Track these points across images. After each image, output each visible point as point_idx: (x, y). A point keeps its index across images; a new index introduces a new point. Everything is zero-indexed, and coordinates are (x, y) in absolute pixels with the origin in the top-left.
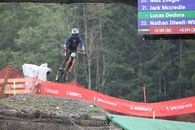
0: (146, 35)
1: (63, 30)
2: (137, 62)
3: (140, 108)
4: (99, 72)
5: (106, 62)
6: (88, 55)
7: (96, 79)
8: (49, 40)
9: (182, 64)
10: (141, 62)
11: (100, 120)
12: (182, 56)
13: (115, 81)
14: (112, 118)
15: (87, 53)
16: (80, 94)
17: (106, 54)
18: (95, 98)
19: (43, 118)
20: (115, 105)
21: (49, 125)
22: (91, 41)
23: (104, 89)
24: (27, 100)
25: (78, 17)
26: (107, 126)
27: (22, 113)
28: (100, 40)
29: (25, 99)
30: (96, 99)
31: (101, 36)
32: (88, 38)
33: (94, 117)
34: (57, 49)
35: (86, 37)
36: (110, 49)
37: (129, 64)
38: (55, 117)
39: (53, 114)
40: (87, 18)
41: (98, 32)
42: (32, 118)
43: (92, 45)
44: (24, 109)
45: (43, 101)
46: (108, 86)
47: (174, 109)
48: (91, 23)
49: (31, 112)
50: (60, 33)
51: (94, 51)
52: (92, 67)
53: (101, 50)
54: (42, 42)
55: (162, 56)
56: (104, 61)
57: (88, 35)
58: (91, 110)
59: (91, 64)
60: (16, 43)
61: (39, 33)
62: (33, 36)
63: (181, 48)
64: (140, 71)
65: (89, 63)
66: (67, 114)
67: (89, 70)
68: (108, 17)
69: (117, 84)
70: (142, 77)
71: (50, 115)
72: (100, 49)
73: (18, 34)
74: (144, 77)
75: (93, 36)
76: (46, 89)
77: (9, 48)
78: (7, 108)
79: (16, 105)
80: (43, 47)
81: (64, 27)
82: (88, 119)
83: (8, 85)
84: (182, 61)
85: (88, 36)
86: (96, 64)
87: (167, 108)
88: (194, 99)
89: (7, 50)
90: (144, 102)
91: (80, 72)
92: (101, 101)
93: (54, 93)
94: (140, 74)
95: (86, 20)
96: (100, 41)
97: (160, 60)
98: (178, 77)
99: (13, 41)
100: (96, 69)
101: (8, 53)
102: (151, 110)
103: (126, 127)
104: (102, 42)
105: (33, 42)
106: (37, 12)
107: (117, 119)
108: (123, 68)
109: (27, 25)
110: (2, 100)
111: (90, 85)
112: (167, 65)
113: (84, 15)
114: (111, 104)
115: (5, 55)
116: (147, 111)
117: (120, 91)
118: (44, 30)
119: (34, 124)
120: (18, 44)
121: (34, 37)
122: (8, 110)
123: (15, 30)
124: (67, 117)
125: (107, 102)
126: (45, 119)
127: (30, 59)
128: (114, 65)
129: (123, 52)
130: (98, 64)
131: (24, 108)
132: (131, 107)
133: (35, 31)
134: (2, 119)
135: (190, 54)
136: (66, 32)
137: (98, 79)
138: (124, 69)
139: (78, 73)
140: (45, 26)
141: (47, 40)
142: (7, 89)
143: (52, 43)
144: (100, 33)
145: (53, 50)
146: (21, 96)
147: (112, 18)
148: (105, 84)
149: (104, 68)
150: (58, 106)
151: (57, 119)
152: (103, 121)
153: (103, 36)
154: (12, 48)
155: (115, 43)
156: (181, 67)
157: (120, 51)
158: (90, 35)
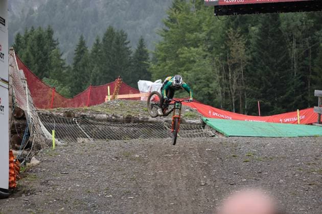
1: (212, 72)
2: (273, 97)
4: (242, 106)
5: (247, 98)
8: (200, 81)
10: (277, 97)
15: (232, 91)
17: (247, 91)
22: (235, 81)
25: (224, 62)
28: (242, 80)
31: (243, 77)
32: (232, 78)
34: (206, 88)
35: (230, 78)
36: (250, 87)
37: (266, 99)
40: (230, 63)
41: (240, 73)
43: (235, 85)
48: (234, 66)
50: (208, 75)
51: (237, 89)
52: (236, 102)
55: (293, 92)
57: (231, 76)
59: (235, 100)
61: (192, 76)
64: (276, 104)
65: (233, 99)
67: (234, 105)
68: (248, 61)
72: (242, 88)
75: (236, 76)
80: (195, 87)
81: (212, 70)
86: (240, 100)
90: (259, 116)
94: (275, 107)
100: (239, 105)
104: (243, 82)
106: (189, 59)
109: (183, 71)
113: (229, 60)
118: (195, 73)
129: (261, 89)
133: (189, 74)
136: (214, 74)
140: (196, 70)
141: (198, 81)
143: (202, 84)
144: (242, 74)
145: (203, 89)
147: (251, 61)
153: (245, 77)
155: (255, 82)
156: (309, 100)
157: (259, 88)
158: (233, 76)
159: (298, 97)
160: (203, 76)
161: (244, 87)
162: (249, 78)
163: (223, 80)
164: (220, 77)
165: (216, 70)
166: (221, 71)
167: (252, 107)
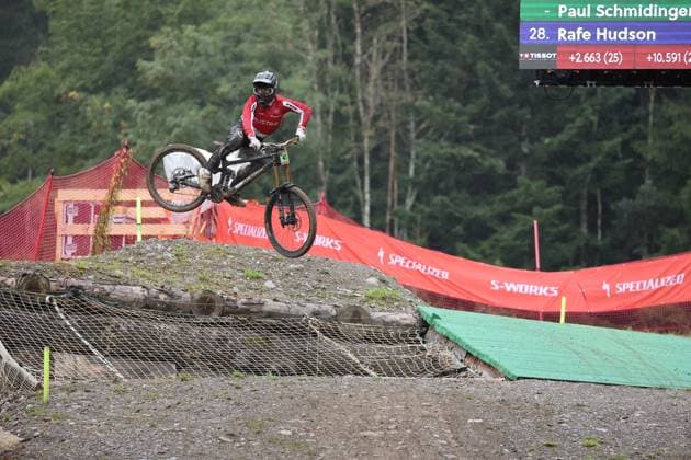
0: (545, 71)
1: (289, 35)
2: (515, 139)
3: (521, 287)
4: (398, 168)
5: (418, 137)
6: (362, 114)
7: (387, 190)
8: (244, 65)
9: (651, 149)
10: (527, 140)
11: (399, 325)
12: (654, 124)
13: (445, 198)
14: (436, 320)
15: (361, 109)
16: (336, 242)
17: (418, 111)
18: (381, 254)
19: (224, 313)
20: (445, 275)
21: (242, 337)
22: (375, 71)
23: (413, 220)
24: (175, 258)
26: (418, 342)
27: (162, 297)
28: (404, 68)
29: (170, 255)
30: (386, 258)
31: (405, 58)
32: (363, 62)
33: (381, 314)
35: (358, 61)
36: (431, 98)
37: (489, 145)
38: (260, 313)
39: (254, 304)
41: (395, 44)
42: (191, 313)
43: (376, 85)
44: (167, 287)
45: (225, 263)
46: (422, 212)
47: (627, 290)
48: (373, 16)
49: (188, 295)
50: (276, 45)
51: (381, 105)
52: (376, 153)
53: (404, 101)
54: (222, 72)
55: (592, 123)
56: (413, 135)
57: (364, 53)
58: (370, 293)
59: (374, 145)
60: (142, 72)
61: (214, 43)
62: (195, 53)
63: (652, 98)
64: (523, 168)
65: (366, 141)
66: (298, 304)
67: (367, 162)
69: (452, 205)
70: (528, 187)
71: (245, 306)
72: (401, 98)
73: (149, 45)
74: (535, 186)
75: (380, 56)
76: (233, 224)
77: (120, 89)
78: (118, 280)
79: (143, 272)
80: (225, 87)
81: (290, 27)
82: (359, 321)
83: (120, 207)
84: (655, 139)
85: (365, 56)
86: (389, 143)
87: (606, 287)
88: (688, 261)
89: (117, 93)
90: (535, 269)
91: (338, 166)
92: (401, 264)
93: (259, 236)
94: (522, 179)
95: (359, 6)
96: (401, 71)
97: (586, 133)
98: (643, 187)
99: (133, 66)
100: (388, 160)
101: (119, 103)
102: (556, 293)
103: (476, 348)
104: (406, 76)
105: (195, 71)
107: (450, 321)
108: (470, 158)
109: (176, 20)
110: (100, 256)
111: (367, 209)
112: (606, 149)
114: (432, 273)
115: (110, 110)
116: (544, 295)
117: (459, 229)
118: (230, 34)
119: (196, 330)
120: (150, 75)
121: (199, 55)
122: (118, 287)
123: (140, 32)
124: (298, 311)
125: (419, 267)
126: (231, 317)
127: (183, 124)
128: (445, 148)
129: (472, 108)
130: (393, 143)
131: (168, 283)
132: (493, 282)
133: (202, 38)
134: (101, 312)
135: (679, 117)
136: (298, 42)
137: (393, 190)
138: (475, 159)
139: (332, 170)
140: (233, 23)
141: (233, 66)
142: (115, 220)
144: (401, 49)
146: (159, 246)
148: (413, 206)
149: (413, 156)
150: (270, 278)
151: (266, 317)
152: (407, 326)
153: (411, 58)
154: (131, 90)
155: (448, 79)
156: (650, 157)
157: (464, 105)
158: (371, 53)
159: (607, 145)
160: (259, 46)
161: (408, 98)
162: (428, 64)
163: (330, 65)
164: (321, 54)
165: (305, 25)
166: (322, 31)
167: (434, 174)
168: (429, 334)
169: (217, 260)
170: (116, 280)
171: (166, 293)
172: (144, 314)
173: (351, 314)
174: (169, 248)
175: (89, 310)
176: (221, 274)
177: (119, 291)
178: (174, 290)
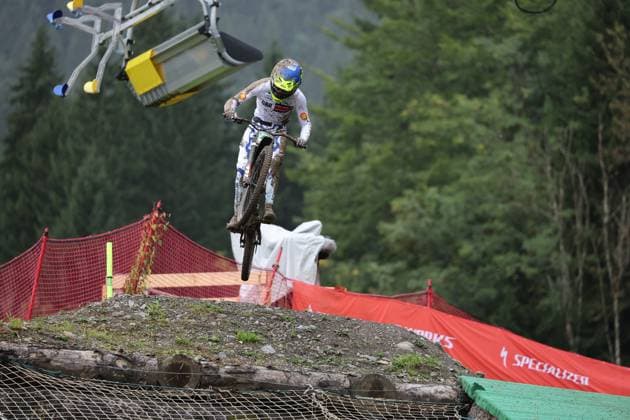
11: (431, 399)
14: (477, 391)
16: (447, 339)
19: (203, 385)
20: (585, 380)
24: (149, 318)
27: (120, 364)
29: (143, 314)
33: (410, 386)
38: (249, 385)
39: (242, 373)
42: (158, 384)
44: (127, 351)
45: (214, 323)
49: (154, 361)
58: (400, 359)
66: (302, 373)
71: (229, 376)
78: (64, 343)
79: (102, 334)
82: (381, 394)
107: (496, 393)
122: (62, 352)
124: (300, 382)
126: (210, 389)
131: (131, 346)
134: (35, 384)
151: (257, 389)
152: (445, 401)
168: (473, 410)
169: (203, 319)
170: (62, 343)
171: (125, 359)
172: (93, 385)
173: (370, 386)
174: (144, 306)
175: (18, 381)
176: (206, 337)
177: (64, 357)
178: (136, 354)
